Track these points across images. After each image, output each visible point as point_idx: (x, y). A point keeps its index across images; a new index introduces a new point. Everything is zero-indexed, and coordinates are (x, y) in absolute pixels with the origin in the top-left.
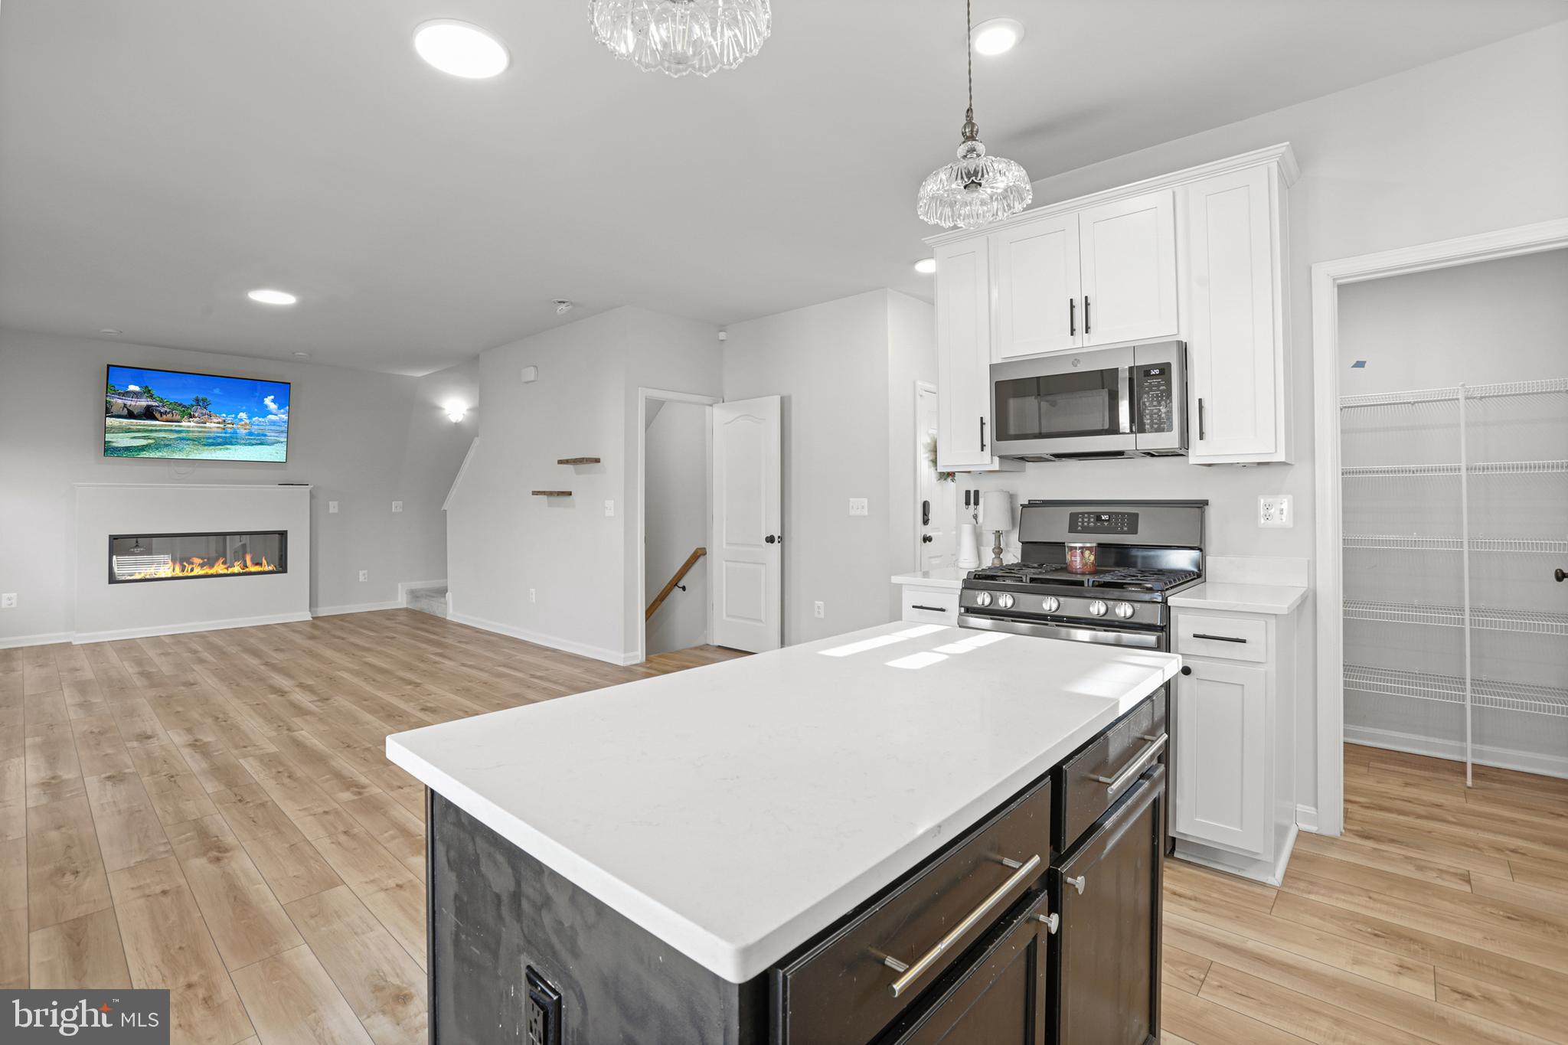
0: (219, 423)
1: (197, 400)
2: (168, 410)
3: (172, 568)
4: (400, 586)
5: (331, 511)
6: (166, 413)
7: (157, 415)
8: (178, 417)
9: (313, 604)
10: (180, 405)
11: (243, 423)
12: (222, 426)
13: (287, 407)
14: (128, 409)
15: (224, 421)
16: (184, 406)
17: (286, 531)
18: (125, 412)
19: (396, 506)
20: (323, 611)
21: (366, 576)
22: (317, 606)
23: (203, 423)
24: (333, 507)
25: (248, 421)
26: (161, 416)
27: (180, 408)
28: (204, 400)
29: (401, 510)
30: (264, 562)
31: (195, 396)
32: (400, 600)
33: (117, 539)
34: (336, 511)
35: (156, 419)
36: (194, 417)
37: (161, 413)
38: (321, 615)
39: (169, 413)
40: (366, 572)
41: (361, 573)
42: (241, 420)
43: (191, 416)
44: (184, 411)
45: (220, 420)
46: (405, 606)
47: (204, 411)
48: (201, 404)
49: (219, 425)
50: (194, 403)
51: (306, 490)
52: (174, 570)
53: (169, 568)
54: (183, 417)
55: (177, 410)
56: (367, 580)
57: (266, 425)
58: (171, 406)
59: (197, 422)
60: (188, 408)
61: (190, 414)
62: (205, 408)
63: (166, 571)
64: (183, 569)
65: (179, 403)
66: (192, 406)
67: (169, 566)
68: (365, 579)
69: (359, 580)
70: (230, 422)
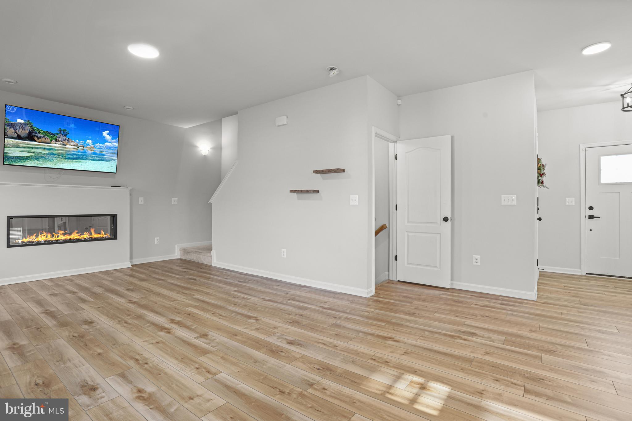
0: (74, 146)
1: (60, 131)
2: (42, 136)
3: (46, 235)
4: (176, 246)
5: (140, 203)
6: (41, 137)
7: (35, 138)
8: (49, 141)
9: (132, 257)
10: (49, 133)
11: (90, 146)
12: (76, 147)
13: (118, 139)
14: (17, 134)
15: (78, 145)
16: (52, 134)
17: (117, 214)
18: (15, 135)
19: (175, 201)
20: (137, 261)
21: (159, 241)
22: (134, 258)
23: (64, 145)
24: (141, 201)
25: (93, 146)
27: (49, 135)
28: (65, 131)
29: (177, 203)
30: (103, 232)
31: (58, 129)
32: (176, 254)
33: (12, 218)
34: (142, 203)
35: (34, 140)
36: (60, 141)
37: (38, 138)
38: (136, 263)
39: (43, 138)
40: (158, 238)
41: (156, 239)
42: (88, 145)
43: (57, 140)
44: (52, 137)
45: (75, 144)
46: (178, 257)
47: (65, 138)
48: (63, 133)
49: (74, 147)
50: (58, 132)
51: (127, 190)
52: (47, 237)
53: (44, 236)
54: (52, 141)
55: (47, 136)
56: (159, 243)
57: (105, 149)
58: (44, 134)
59: (60, 144)
60: (55, 135)
61: (56, 139)
62: (65, 136)
63: (42, 237)
64: (53, 236)
65: (49, 131)
66: (57, 134)
67: (44, 234)
68: (158, 242)
69: (155, 243)
70: (81, 145)
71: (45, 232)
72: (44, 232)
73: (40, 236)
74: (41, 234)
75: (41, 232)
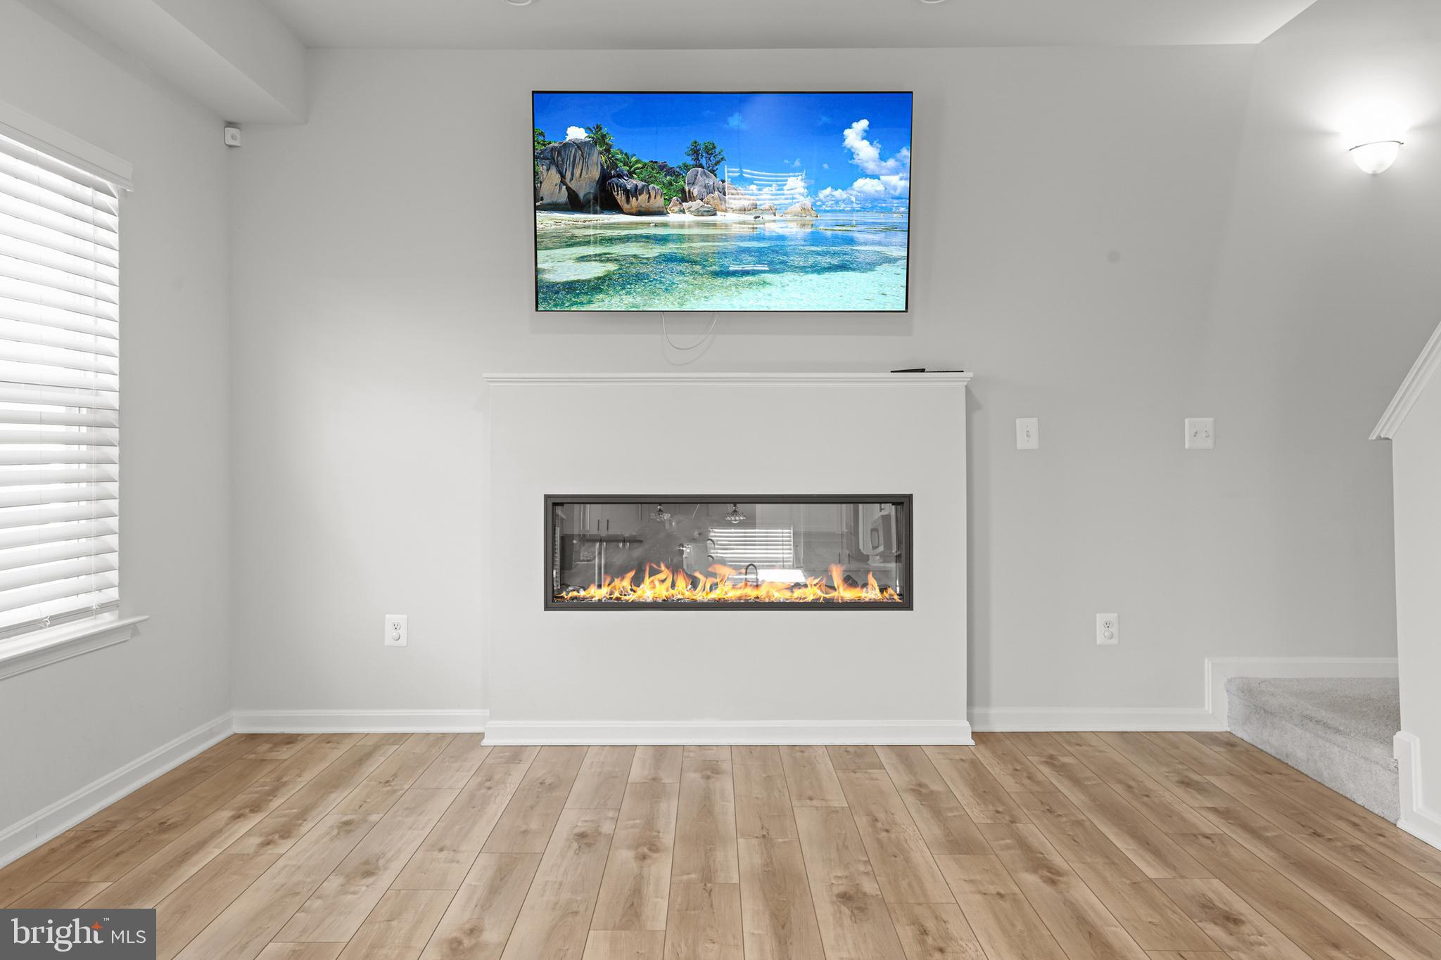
0: (743, 210)
1: (696, 152)
2: (640, 184)
3: (669, 582)
4: (1208, 664)
5: (1022, 444)
6: (636, 192)
7: (620, 198)
8: (659, 202)
9: (974, 697)
10: (662, 167)
12: (750, 218)
14: (568, 188)
15: (755, 205)
16: (670, 172)
17: (910, 497)
18: (563, 197)
19: (1197, 432)
20: (1002, 720)
21: (1114, 629)
22: (987, 704)
23: (709, 213)
24: (1027, 433)
25: (808, 202)
26: (628, 201)
27: (661, 176)
28: (709, 152)
29: (1209, 443)
31: (687, 145)
32: (1208, 707)
33: (562, 504)
34: (1033, 443)
35: (616, 208)
36: (692, 198)
37: (627, 193)
38: (998, 727)
39: (641, 192)
40: (1112, 617)
41: (1101, 618)
43: (685, 197)
44: (670, 184)
45: (746, 203)
46: (1220, 725)
47: (711, 180)
48: (703, 161)
49: (743, 217)
50: (689, 161)
51: (954, 387)
52: (673, 586)
53: (663, 581)
54: (669, 200)
55: (656, 181)
56: (1114, 641)
57: (853, 210)
58: (645, 174)
59: (699, 213)
60: (678, 175)
61: (683, 191)
62: (713, 172)
63: (654, 587)
64: (694, 583)
65: (660, 161)
66: (687, 168)
67: (661, 576)
68: (1112, 637)
69: (1096, 642)
70: (767, 206)
71: (667, 567)
72: (663, 568)
73: (647, 580)
74: (654, 572)
75: (651, 568)
